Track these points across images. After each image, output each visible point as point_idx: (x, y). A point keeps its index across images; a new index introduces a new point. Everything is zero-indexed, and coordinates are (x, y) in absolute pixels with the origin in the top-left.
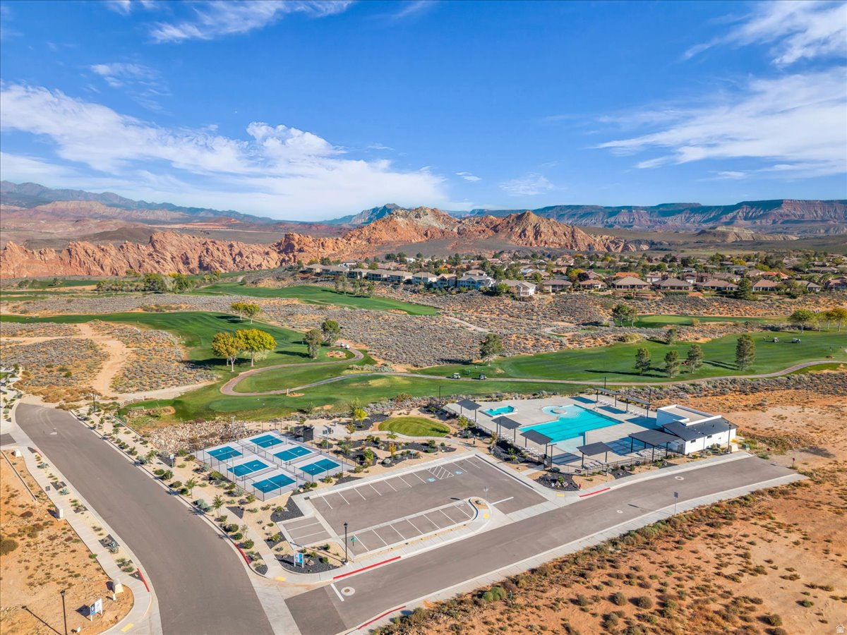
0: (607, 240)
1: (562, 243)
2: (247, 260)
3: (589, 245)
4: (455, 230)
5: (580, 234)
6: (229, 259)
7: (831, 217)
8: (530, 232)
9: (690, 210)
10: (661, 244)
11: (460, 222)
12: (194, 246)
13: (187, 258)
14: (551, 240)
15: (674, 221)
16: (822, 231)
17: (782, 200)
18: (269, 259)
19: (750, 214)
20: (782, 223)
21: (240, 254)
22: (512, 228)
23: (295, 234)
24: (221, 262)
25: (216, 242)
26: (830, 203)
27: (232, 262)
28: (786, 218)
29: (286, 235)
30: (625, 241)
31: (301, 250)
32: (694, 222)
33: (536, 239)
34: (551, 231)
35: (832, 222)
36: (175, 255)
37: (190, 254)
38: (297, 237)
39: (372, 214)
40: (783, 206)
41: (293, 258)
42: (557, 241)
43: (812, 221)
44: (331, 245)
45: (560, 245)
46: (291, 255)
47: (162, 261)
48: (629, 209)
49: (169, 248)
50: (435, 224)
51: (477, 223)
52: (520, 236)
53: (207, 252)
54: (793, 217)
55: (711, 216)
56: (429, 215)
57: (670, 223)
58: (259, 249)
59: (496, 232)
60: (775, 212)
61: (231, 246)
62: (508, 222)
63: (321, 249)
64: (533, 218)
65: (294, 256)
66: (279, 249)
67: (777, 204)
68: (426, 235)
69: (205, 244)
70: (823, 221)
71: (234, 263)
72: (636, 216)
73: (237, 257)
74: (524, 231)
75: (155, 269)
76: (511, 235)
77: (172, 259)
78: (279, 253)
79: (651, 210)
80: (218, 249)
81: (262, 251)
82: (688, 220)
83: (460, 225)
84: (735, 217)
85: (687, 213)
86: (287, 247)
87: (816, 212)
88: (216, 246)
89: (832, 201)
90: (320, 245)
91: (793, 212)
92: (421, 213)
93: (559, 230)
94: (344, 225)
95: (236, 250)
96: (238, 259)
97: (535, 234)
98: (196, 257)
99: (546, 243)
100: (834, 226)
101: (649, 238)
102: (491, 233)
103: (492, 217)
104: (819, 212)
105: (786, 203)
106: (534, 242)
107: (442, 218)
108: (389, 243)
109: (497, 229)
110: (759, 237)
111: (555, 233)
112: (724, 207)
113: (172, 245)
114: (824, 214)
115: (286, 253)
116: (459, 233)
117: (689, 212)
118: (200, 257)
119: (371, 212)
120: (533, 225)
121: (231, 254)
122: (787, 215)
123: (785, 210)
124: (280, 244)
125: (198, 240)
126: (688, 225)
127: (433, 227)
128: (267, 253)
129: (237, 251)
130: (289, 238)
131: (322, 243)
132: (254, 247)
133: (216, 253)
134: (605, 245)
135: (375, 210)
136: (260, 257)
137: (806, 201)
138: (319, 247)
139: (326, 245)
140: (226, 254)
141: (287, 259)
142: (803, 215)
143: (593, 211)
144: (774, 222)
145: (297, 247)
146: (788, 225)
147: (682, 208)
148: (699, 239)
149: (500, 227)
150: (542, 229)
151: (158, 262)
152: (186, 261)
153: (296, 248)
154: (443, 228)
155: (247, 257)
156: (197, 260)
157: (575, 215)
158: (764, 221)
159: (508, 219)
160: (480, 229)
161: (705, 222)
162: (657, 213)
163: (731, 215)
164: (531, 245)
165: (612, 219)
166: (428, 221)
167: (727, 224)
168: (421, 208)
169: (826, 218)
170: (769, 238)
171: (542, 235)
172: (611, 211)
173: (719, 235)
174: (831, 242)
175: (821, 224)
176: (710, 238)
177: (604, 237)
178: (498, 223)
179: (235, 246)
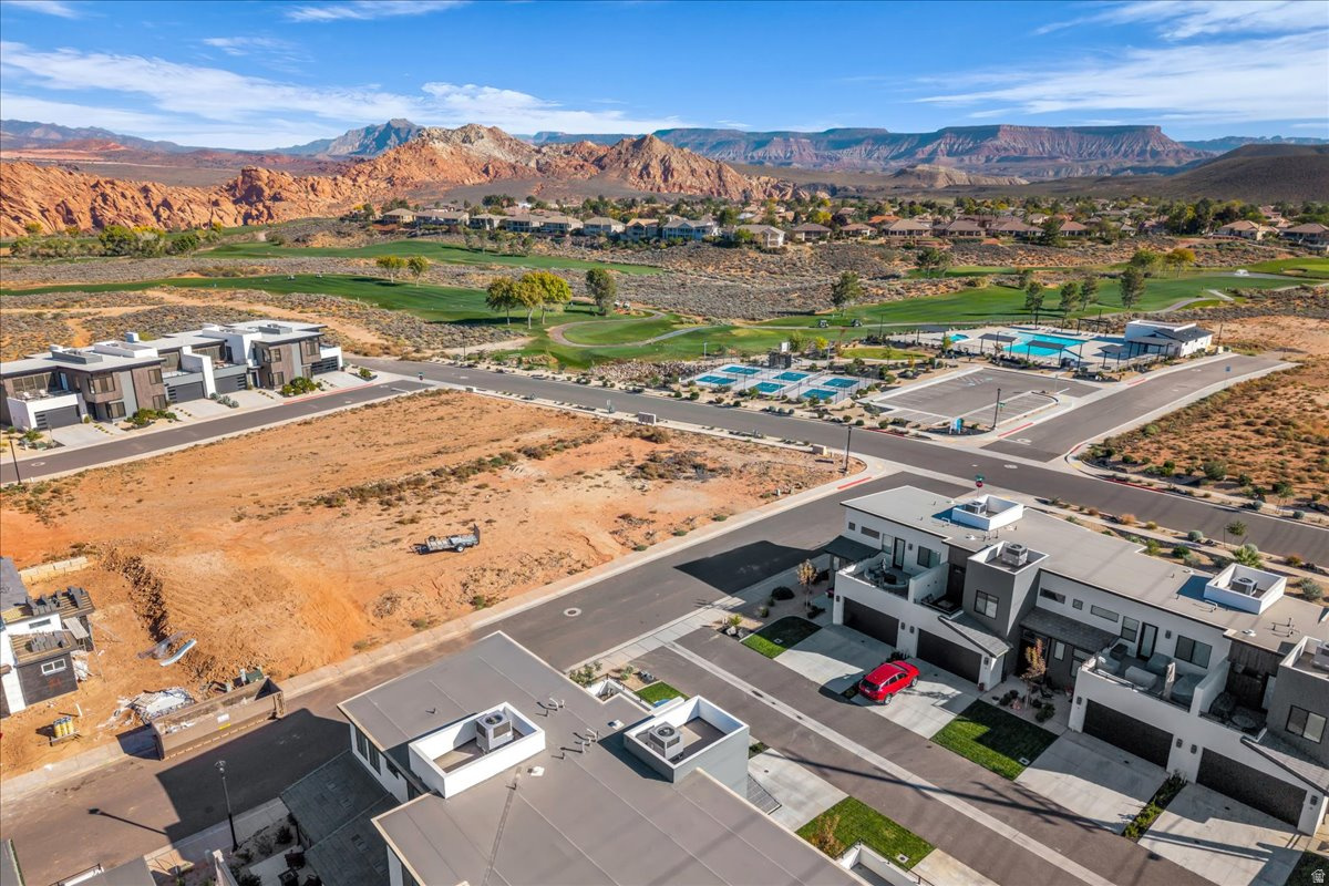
0: (767, 184)
1: (705, 188)
2: (182, 214)
3: (744, 191)
4: (533, 164)
5: (730, 175)
6: (146, 213)
7: (1061, 152)
8: (656, 170)
9: (873, 139)
10: (846, 190)
11: (538, 152)
12: (74, 190)
13: (69, 212)
14: (688, 183)
15: (852, 156)
16: (1051, 173)
17: (998, 126)
18: (221, 213)
19: (956, 147)
20: (998, 161)
21: (166, 204)
22: (626, 163)
23: (260, 169)
24: (136, 219)
25: (116, 182)
26: (1061, 130)
27: (154, 219)
28: (1003, 154)
29: (243, 171)
30: (794, 185)
31: (276, 198)
32: (878, 158)
33: (666, 180)
34: (687, 168)
35: (1063, 160)
36: (46, 206)
37: (73, 205)
38: (264, 174)
39: (365, 137)
40: (1000, 135)
41: (266, 212)
42: (697, 184)
43: (1037, 158)
44: (328, 189)
45: (701, 191)
46: (261, 207)
47: (22, 215)
48: (785, 136)
49: (28, 192)
50: (497, 154)
51: (567, 153)
52: (641, 176)
53: (105, 200)
54: (1012, 153)
55: (903, 150)
56: (485, 139)
57: (845, 159)
58: (199, 195)
59: (602, 168)
60: (989, 144)
61: (145, 190)
62: (620, 153)
63: (312, 196)
64: (659, 147)
65: (268, 208)
66: (234, 195)
67: (991, 132)
68: (486, 171)
69: (96, 186)
70: (1052, 158)
71: (159, 220)
72: (795, 148)
73: (161, 209)
74: (646, 167)
75: (14, 231)
76: (626, 174)
77: (42, 213)
78: (235, 202)
79: (815, 138)
80: (123, 195)
81: (204, 199)
82: (869, 154)
83: (539, 156)
84: (934, 152)
85: (868, 144)
86: (248, 191)
87: (1042, 144)
88: (120, 190)
89: (1064, 128)
90: (309, 189)
91: (1012, 144)
92: (473, 135)
93: (700, 166)
94: (320, 157)
95: (157, 198)
96: (164, 214)
97: (663, 173)
98: (86, 209)
99: (681, 188)
100: (1067, 166)
101: (829, 181)
102: (594, 170)
103: (590, 143)
104: (1047, 145)
105: (1005, 131)
106: (662, 185)
107: (507, 143)
108: (427, 185)
109: (603, 163)
110: (978, 180)
111: (693, 172)
112: (921, 134)
113: (33, 188)
114: (1053, 147)
115: (250, 204)
116: (539, 169)
117: (871, 142)
118: (93, 209)
119: (363, 134)
120: (660, 157)
121: (149, 205)
122: (1005, 149)
123: (1001, 141)
124: (232, 188)
125: (81, 179)
126: (871, 162)
127: (496, 159)
128: (216, 203)
129: (159, 200)
130: (250, 177)
131: (312, 186)
132: (189, 192)
133: (122, 203)
134: (765, 192)
135: (369, 130)
136: (203, 210)
137: (1030, 128)
138: (307, 192)
139: (319, 188)
140: (140, 204)
141: (254, 212)
142: (1026, 149)
143: (731, 138)
144: (988, 160)
145: (267, 192)
146: (1007, 164)
147: (860, 136)
148: (898, 182)
149: (606, 160)
150: (674, 165)
151: (17, 219)
152: (69, 217)
153: (266, 194)
154: (513, 161)
155: (179, 209)
156: (88, 215)
157: (702, 144)
158: (974, 158)
159: (618, 148)
160: (574, 163)
161: (893, 158)
162: (825, 143)
163: (929, 148)
164: (659, 190)
165: (760, 152)
166: (484, 148)
167: (929, 160)
168: (471, 126)
169: (1055, 154)
170: (991, 181)
171: (675, 174)
172: (757, 139)
173: (925, 177)
174: (1074, 186)
175: (1049, 163)
176: (913, 182)
177: (764, 179)
178: (601, 153)
179: (153, 189)
